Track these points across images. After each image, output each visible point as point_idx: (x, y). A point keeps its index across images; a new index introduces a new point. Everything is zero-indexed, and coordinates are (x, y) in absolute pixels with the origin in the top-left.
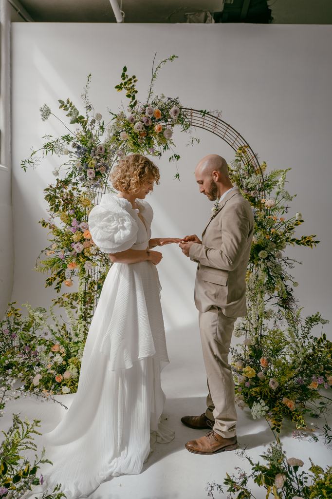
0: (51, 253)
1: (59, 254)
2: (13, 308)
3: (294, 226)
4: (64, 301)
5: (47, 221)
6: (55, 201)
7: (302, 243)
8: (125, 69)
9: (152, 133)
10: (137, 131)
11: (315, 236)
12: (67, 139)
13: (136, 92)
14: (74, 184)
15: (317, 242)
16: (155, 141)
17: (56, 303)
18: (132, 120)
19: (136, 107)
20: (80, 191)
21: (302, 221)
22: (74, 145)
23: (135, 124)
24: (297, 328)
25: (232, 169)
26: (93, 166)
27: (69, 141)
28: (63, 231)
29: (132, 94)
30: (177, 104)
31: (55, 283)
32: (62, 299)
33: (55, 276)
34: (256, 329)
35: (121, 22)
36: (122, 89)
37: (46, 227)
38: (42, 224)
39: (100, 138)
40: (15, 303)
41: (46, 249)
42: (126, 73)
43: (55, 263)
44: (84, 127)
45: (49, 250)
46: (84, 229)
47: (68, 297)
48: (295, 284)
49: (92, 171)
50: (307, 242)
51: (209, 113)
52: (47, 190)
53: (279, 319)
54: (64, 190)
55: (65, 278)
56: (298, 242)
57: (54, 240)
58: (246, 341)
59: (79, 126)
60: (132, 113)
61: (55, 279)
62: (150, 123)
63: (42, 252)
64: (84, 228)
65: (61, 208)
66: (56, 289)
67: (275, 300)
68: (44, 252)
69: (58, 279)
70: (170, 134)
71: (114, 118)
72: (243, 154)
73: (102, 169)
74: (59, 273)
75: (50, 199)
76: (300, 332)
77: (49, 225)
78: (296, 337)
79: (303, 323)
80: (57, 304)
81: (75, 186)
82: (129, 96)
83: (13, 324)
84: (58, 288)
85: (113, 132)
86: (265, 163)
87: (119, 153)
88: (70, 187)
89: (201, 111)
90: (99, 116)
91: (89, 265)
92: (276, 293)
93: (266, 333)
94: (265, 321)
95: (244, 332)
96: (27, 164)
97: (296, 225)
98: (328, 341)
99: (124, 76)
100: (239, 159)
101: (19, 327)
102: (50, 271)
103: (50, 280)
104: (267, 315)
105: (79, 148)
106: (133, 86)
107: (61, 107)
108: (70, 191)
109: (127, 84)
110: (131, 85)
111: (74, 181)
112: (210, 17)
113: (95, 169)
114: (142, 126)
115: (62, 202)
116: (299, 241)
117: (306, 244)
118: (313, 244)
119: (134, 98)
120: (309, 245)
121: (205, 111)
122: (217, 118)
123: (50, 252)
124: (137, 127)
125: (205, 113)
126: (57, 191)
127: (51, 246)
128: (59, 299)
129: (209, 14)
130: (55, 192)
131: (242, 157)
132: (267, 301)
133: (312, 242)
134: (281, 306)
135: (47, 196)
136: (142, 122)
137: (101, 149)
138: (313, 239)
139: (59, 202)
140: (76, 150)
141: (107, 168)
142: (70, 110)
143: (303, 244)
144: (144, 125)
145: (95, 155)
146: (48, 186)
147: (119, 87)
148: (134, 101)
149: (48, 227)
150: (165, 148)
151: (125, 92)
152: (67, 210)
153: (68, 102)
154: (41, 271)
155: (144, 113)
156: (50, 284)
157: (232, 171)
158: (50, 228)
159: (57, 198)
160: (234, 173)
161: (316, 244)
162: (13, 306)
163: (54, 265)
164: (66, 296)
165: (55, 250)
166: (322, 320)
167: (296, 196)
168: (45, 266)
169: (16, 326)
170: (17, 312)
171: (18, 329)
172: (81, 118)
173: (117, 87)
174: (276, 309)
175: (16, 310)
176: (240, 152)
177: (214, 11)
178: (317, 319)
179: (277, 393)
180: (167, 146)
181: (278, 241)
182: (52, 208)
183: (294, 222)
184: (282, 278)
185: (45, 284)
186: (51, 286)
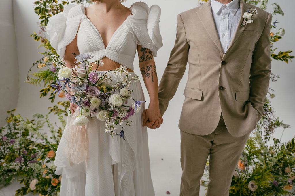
0: (42, 66)
1: (51, 66)
4: (59, 108)
5: (39, 35)
6: (45, 14)
7: (278, 58)
11: (291, 52)
15: (292, 57)
17: (51, 110)
31: (49, 94)
32: (57, 107)
33: (48, 87)
37: (38, 40)
38: (33, 37)
40: (14, 110)
41: (38, 62)
43: (47, 75)
45: (41, 62)
47: (63, 104)
50: (283, 57)
52: (37, 3)
57: (46, 53)
61: (49, 90)
63: (34, 64)
66: (50, 99)
68: (36, 64)
75: (40, 12)
77: (41, 38)
80: (53, 111)
83: (13, 129)
84: (52, 98)
102: (43, 83)
103: (44, 91)
108: (60, 5)
116: (276, 56)
117: (282, 59)
118: (288, 59)
120: (285, 60)
123: (42, 64)
126: (47, 4)
127: (43, 60)
128: (54, 107)
130: (45, 5)
133: (288, 57)
135: (37, 8)
138: (290, 55)
143: (280, 59)
149: (40, 40)
154: (33, 83)
156: (45, 94)
158: (43, 41)
159: (47, 11)
161: (291, 59)
162: (12, 112)
163: (46, 77)
164: (60, 103)
165: (47, 63)
166: (283, 124)
168: (39, 78)
169: (16, 131)
171: (18, 133)
182: (42, 22)
185: (40, 94)
186: (45, 96)
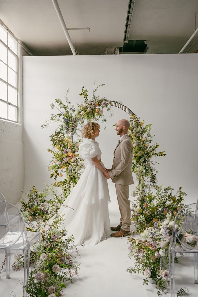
2: (34, 189)
3: (155, 148)
5: (50, 150)
6: (54, 141)
8: (83, 87)
10: (88, 111)
12: (60, 115)
13: (88, 95)
14: (62, 133)
15: (165, 154)
16: (96, 115)
18: (86, 107)
19: (88, 101)
20: (64, 136)
21: (159, 146)
22: (64, 118)
23: (87, 108)
24: (161, 193)
26: (71, 126)
27: (60, 116)
28: (58, 153)
30: (105, 100)
31: (54, 176)
34: (142, 192)
35: (75, 55)
38: (48, 151)
39: (73, 114)
40: (35, 186)
42: (84, 89)
43: (55, 167)
44: (66, 110)
46: (69, 152)
48: (157, 172)
49: (71, 128)
50: (161, 154)
51: (118, 102)
52: (51, 136)
53: (151, 187)
54: (58, 136)
55: (58, 174)
56: (157, 155)
58: (138, 199)
59: (64, 109)
60: (86, 104)
61: (54, 174)
62: (94, 108)
65: (57, 144)
66: (54, 178)
67: (149, 180)
68: (51, 162)
69: (55, 174)
70: (102, 111)
71: (79, 106)
73: (74, 127)
74: (56, 172)
75: (53, 140)
76: (162, 195)
78: (161, 197)
79: (163, 190)
81: (63, 135)
82: (85, 97)
84: (55, 178)
85: (78, 111)
86: (144, 121)
87: (81, 120)
88: (60, 135)
89: (115, 102)
90: (73, 106)
92: (149, 176)
93: (147, 194)
94: (146, 189)
95: (137, 195)
96: (44, 126)
97: (156, 147)
98: (172, 196)
99: (83, 90)
100: (132, 120)
101: (37, 197)
102: (53, 170)
104: (146, 186)
105: (65, 119)
107: (56, 102)
109: (84, 93)
110: (85, 93)
111: (62, 132)
112: (117, 50)
115: (57, 141)
119: (87, 98)
120: (162, 156)
122: (121, 104)
124: (88, 110)
125: (116, 102)
126: (55, 136)
127: (54, 160)
129: (116, 48)
132: (146, 180)
134: (152, 182)
135: (52, 139)
136: (90, 108)
137: (74, 119)
138: (163, 153)
139: (56, 141)
140: (64, 120)
141: (77, 127)
142: (60, 103)
143: (160, 155)
145: (71, 122)
146: (52, 135)
147: (81, 94)
148: (87, 99)
149: (51, 152)
150: (100, 117)
151: (83, 96)
152: (60, 144)
153: (59, 100)
155: (91, 104)
156: (52, 176)
158: (52, 152)
159: (55, 139)
167: (155, 135)
170: (36, 190)
172: (65, 106)
173: (80, 95)
174: (149, 183)
175: (35, 190)
176: (132, 117)
177: (119, 47)
178: (169, 188)
179: (151, 218)
181: (148, 154)
182: (53, 144)
183: (155, 146)
184: (151, 170)
185: (50, 176)
186: (52, 178)
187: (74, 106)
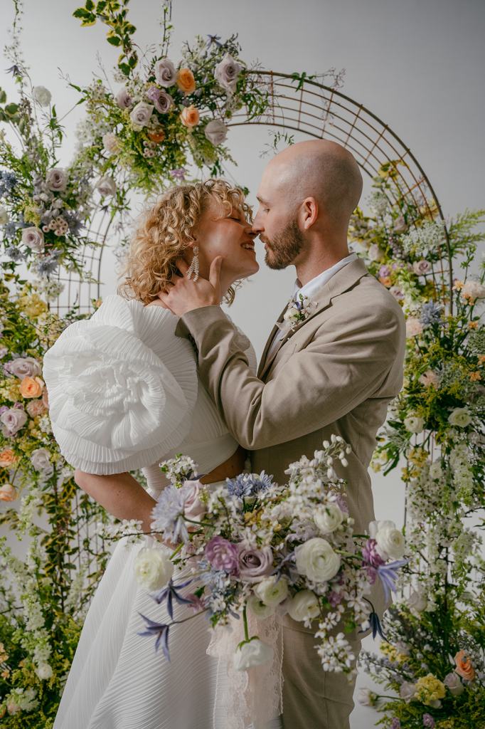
9: (176, 131)
10: (139, 128)
13: (133, 29)
16: (189, 156)
18: (126, 99)
19: (136, 69)
23: (131, 109)
25: (365, 215)
26: (34, 220)
29: (122, 36)
30: (233, 51)
36: (93, 20)
46: (24, 376)
49: (35, 231)
51: (314, 80)
62: (170, 106)
64: (24, 372)
70: (222, 134)
71: (83, 100)
72: (390, 181)
73: (58, 226)
81: (10, 272)
82: (114, 41)
87: (103, 186)
89: (294, 77)
90: (44, 95)
91: (42, 459)
100: (381, 190)
106: (124, 13)
110: (117, 12)
113: (41, 227)
114: (148, 113)
119: (127, 44)
121: (304, 74)
122: (333, 91)
124: (137, 117)
125: (302, 80)
131: (388, 187)
136: (149, 103)
137: (57, 177)
141: (77, 224)
144: (155, 111)
147: (85, 15)
148: (130, 55)
150: (214, 174)
151: (102, 29)
155: (152, 79)
157: (367, 219)
160: (371, 224)
173: (78, 14)
176: (384, 174)
180: (219, 167)
187: (49, 96)
